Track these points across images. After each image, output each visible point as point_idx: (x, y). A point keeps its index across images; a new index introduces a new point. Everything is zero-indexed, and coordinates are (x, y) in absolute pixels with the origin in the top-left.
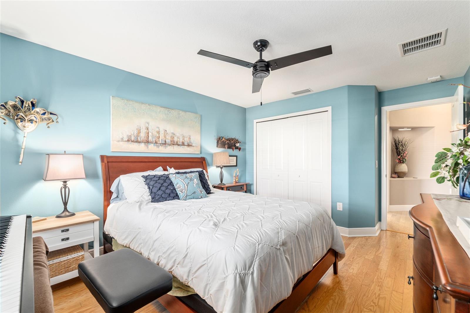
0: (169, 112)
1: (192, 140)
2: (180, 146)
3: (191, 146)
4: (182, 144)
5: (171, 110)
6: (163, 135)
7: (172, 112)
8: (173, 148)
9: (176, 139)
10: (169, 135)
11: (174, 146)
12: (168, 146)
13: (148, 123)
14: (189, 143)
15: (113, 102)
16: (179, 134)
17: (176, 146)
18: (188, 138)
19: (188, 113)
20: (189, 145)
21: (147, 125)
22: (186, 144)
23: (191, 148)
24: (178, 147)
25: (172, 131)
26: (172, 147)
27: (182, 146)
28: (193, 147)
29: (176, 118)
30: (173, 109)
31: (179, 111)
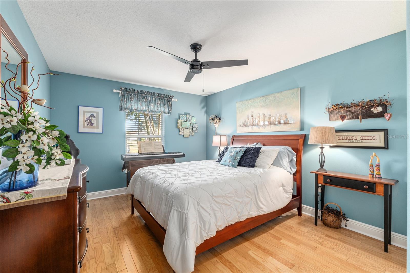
0: (267, 98)
1: (288, 118)
2: (276, 125)
3: (288, 123)
4: (278, 123)
5: (268, 96)
6: (262, 118)
7: (269, 97)
8: (271, 128)
9: (272, 119)
10: (267, 117)
11: (271, 126)
12: (266, 126)
13: (253, 112)
14: (286, 122)
15: (238, 105)
16: (275, 114)
17: (273, 125)
18: (284, 116)
19: (283, 93)
20: (285, 123)
21: (252, 113)
22: (282, 122)
23: (288, 125)
24: (275, 126)
25: (269, 114)
26: (269, 127)
27: (278, 125)
28: (289, 124)
29: (272, 101)
30: (269, 95)
31: (275, 94)
